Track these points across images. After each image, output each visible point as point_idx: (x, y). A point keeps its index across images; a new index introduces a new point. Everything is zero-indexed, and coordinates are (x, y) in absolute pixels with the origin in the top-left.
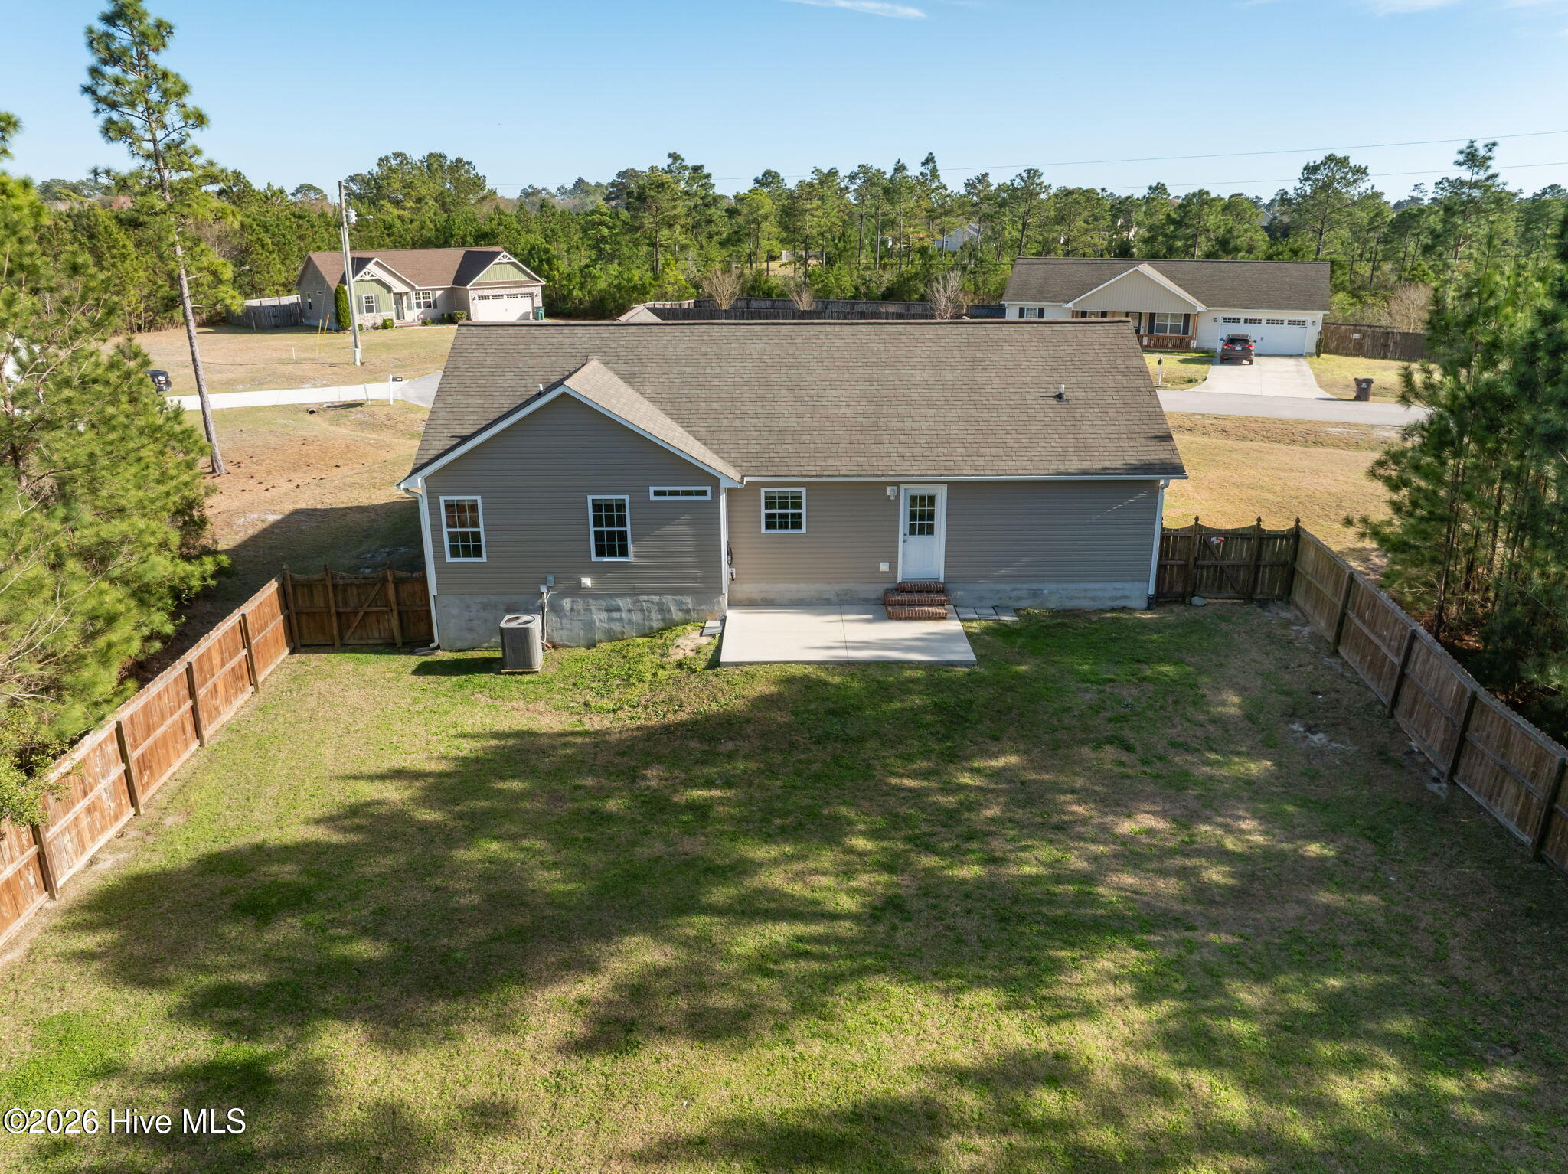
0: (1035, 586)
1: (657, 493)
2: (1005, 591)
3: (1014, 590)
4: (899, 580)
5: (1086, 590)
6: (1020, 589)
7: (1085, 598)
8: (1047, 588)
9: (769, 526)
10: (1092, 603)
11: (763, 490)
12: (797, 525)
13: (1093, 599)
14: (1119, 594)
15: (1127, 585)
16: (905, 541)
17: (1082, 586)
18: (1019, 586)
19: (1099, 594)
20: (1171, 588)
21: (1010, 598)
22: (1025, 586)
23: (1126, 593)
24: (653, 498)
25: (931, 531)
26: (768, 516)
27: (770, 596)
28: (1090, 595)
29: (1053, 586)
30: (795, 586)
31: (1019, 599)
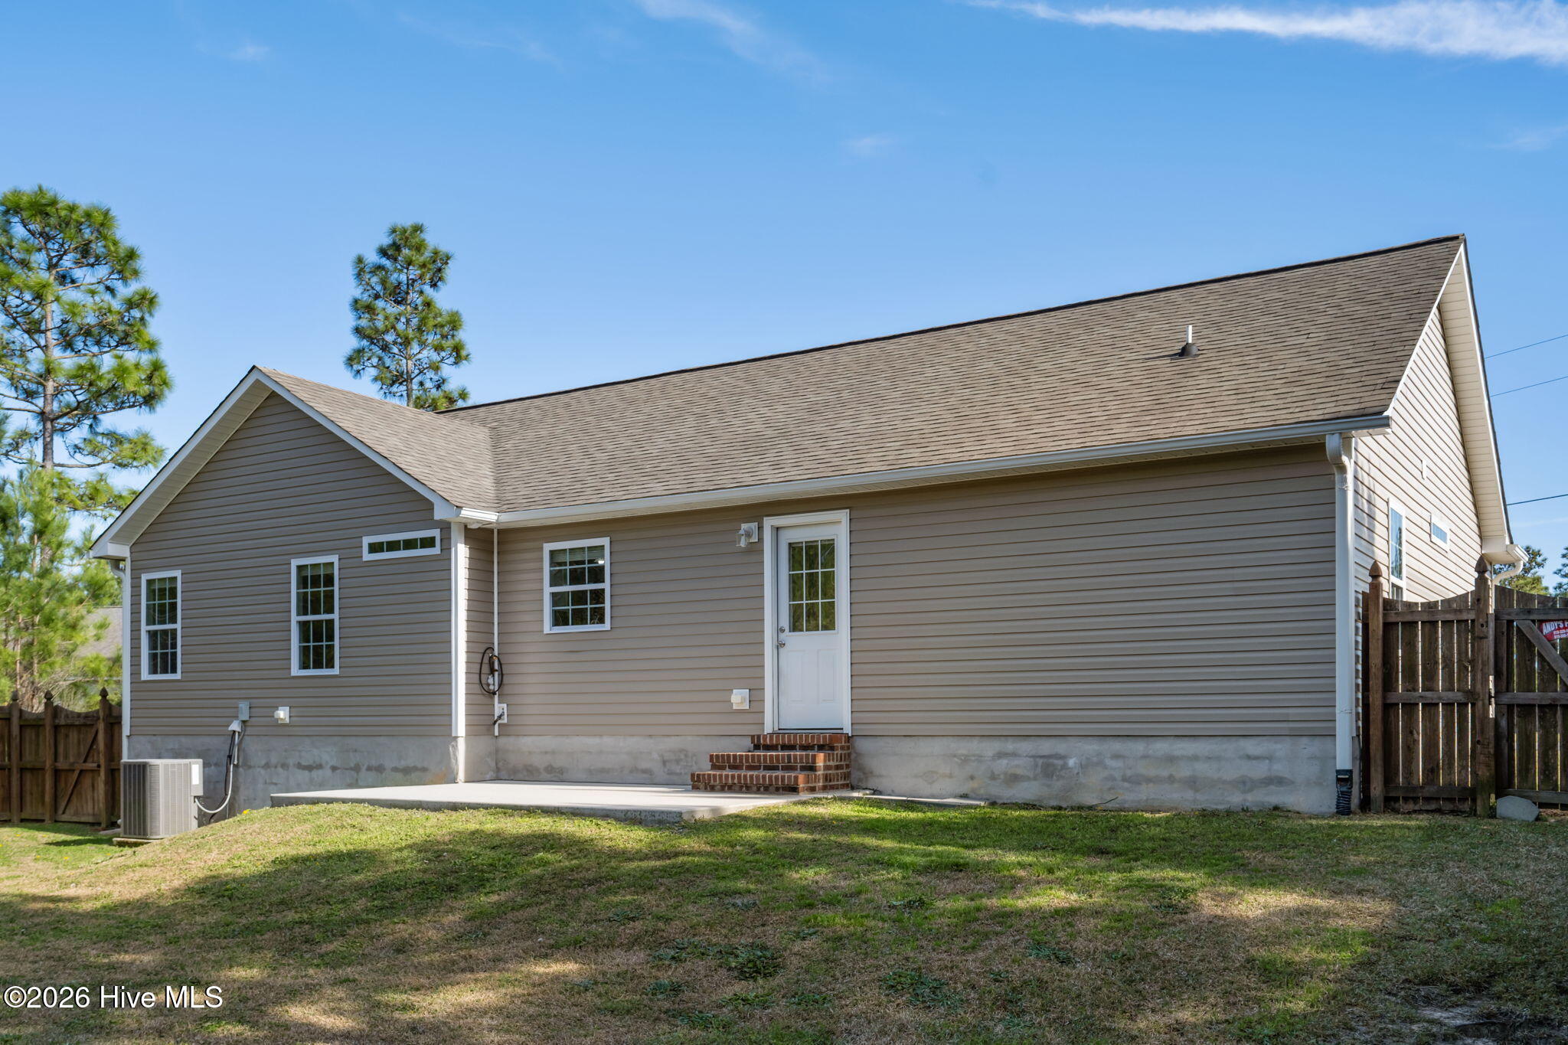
0: (1046, 747)
1: (374, 548)
2: (979, 758)
3: (1000, 755)
4: (768, 729)
5: (1171, 759)
6: (1014, 755)
7: (1171, 779)
8: (1075, 753)
9: (560, 619)
10: (1189, 795)
11: (548, 547)
12: (598, 616)
13: (1192, 783)
14: (1259, 771)
15: (1281, 748)
16: (780, 645)
17: (1161, 747)
18: (1010, 746)
19: (1203, 769)
20: (1431, 771)
21: (993, 777)
22: (1026, 747)
23: (1279, 769)
24: (367, 556)
25: (830, 625)
26: (557, 598)
27: (559, 762)
28: (1184, 771)
29: (1091, 747)
30: (596, 740)
31: (1013, 779)
